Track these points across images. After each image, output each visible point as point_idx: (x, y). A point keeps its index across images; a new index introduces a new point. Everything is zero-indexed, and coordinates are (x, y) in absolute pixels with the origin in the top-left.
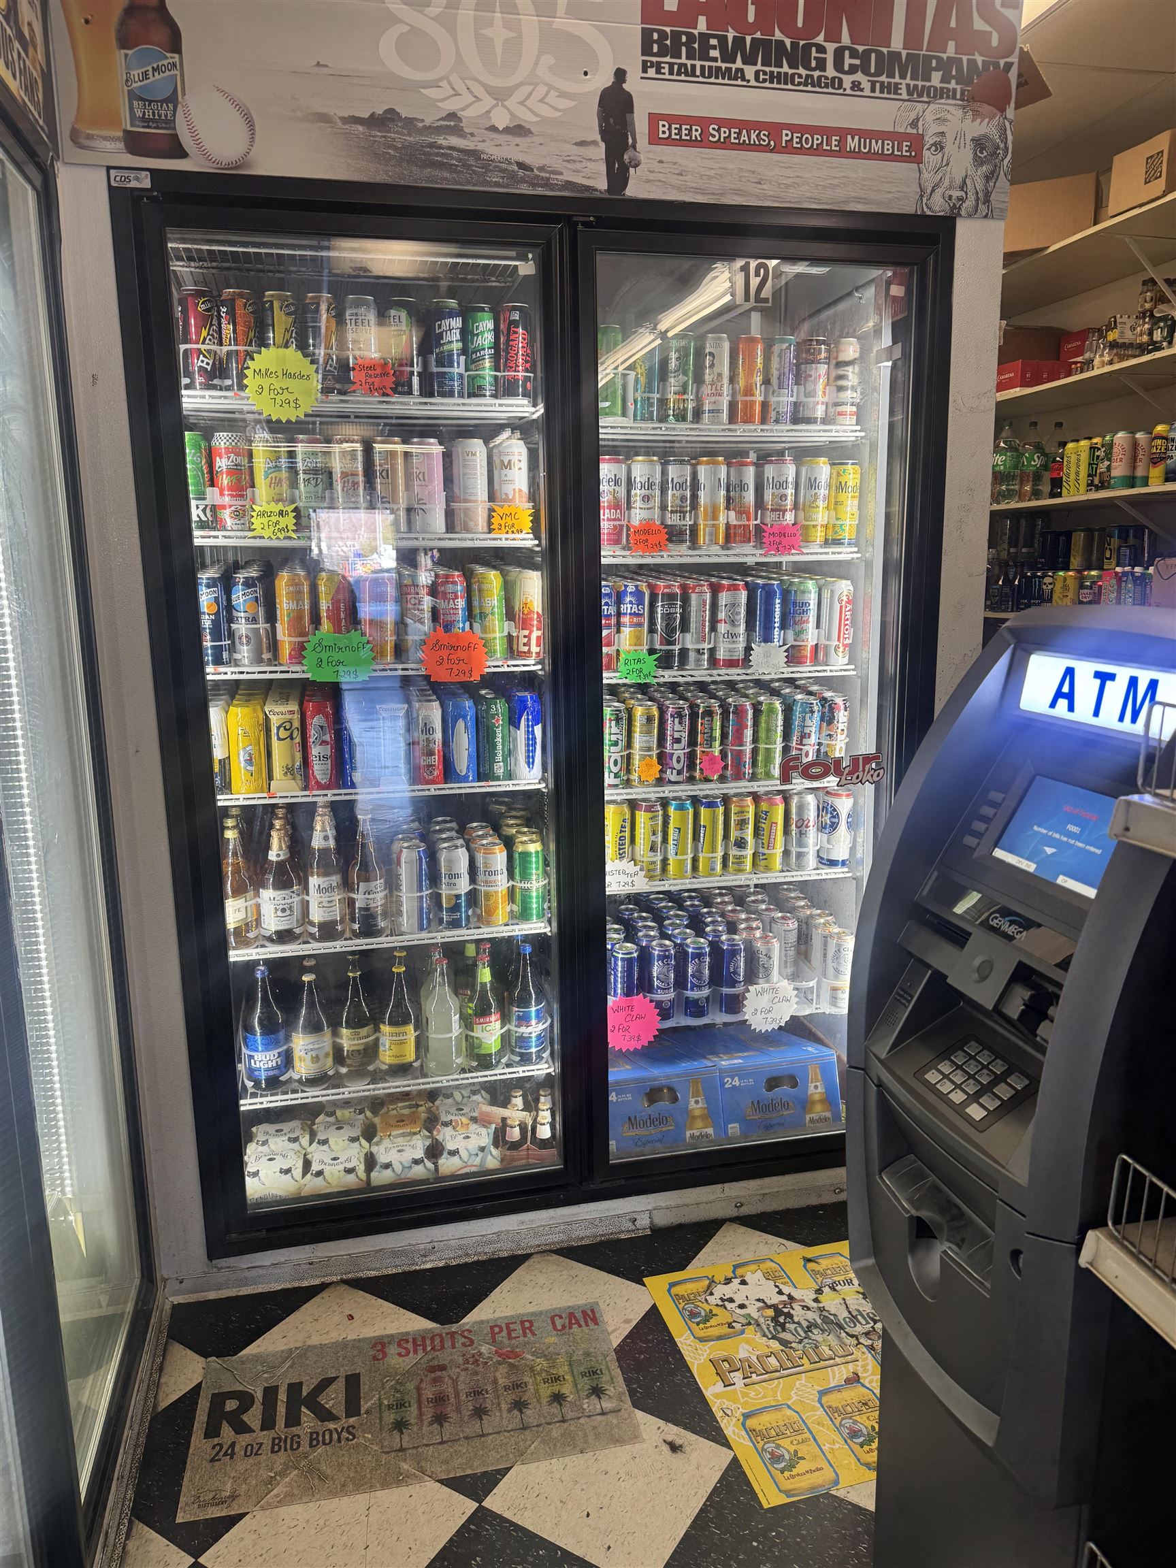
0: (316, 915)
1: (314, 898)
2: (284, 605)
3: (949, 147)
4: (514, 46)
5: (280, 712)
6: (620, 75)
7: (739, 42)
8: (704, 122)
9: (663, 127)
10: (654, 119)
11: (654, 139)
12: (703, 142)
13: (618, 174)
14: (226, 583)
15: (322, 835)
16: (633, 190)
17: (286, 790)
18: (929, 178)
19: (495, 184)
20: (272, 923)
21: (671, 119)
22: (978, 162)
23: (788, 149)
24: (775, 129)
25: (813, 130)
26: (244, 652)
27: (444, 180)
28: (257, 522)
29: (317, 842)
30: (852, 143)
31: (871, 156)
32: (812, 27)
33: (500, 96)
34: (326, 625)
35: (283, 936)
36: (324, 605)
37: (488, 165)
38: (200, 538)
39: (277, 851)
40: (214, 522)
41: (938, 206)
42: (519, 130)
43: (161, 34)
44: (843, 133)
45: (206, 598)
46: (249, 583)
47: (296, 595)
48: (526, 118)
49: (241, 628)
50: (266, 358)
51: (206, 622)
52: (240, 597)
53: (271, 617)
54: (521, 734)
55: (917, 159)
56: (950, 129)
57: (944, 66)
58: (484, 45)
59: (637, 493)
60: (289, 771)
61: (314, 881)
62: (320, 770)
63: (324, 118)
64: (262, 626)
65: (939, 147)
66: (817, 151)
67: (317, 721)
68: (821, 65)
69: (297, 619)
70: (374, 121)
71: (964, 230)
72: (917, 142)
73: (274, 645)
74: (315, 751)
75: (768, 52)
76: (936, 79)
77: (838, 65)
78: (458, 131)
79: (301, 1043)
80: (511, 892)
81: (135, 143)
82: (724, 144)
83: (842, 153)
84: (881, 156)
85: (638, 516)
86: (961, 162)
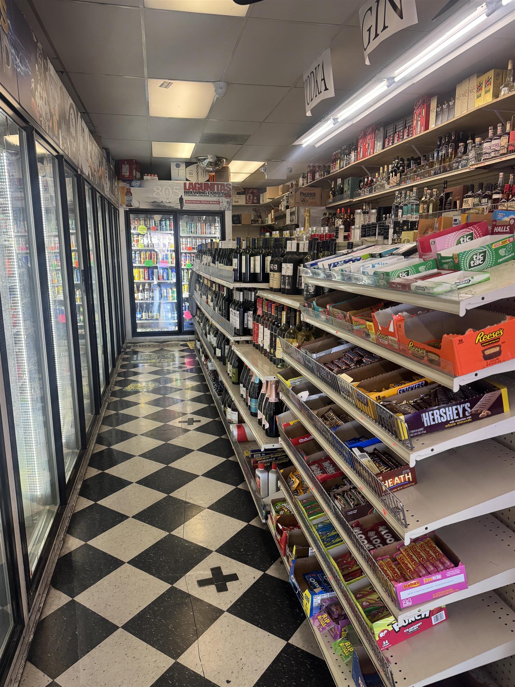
0: (146, 297)
1: (145, 295)
2: (142, 256)
3: (224, 202)
4: (169, 193)
5: (141, 270)
6: (182, 196)
7: (196, 192)
8: (192, 201)
9: (187, 202)
10: (186, 201)
11: (186, 203)
12: (192, 203)
13: (182, 207)
14: (135, 253)
15: (147, 287)
16: (183, 209)
17: (142, 280)
18: (221, 206)
19: (167, 208)
20: (140, 298)
21: (188, 201)
22: (227, 204)
23: (203, 203)
24: (201, 201)
25: (206, 201)
26: (137, 262)
27: (161, 208)
28: (139, 246)
29: (146, 288)
30: (211, 202)
31: (213, 204)
32: (205, 190)
33: (167, 199)
34: (147, 259)
35: (142, 300)
36: (147, 256)
37: (166, 206)
38: (133, 248)
39: (141, 288)
40: (134, 246)
41: (222, 209)
42: (170, 202)
43: (130, 194)
44: (209, 201)
45: (133, 255)
46: (138, 254)
47: (144, 255)
48: (171, 201)
49: (137, 259)
50: (141, 226)
51: (133, 258)
52: (137, 255)
53: (140, 258)
54: (173, 274)
55: (219, 204)
56: (223, 200)
57: (222, 193)
58: (166, 193)
59: (188, 243)
60: (143, 278)
61: (146, 292)
62: (146, 278)
63: (148, 202)
64: (139, 259)
65: (222, 202)
66: (206, 203)
67: (146, 271)
68: (206, 194)
69: (144, 258)
70: (153, 202)
71: (226, 212)
72: (219, 202)
73: (141, 262)
74: (146, 275)
75: (200, 193)
76: (221, 195)
77: (208, 194)
78: (163, 203)
79: (144, 314)
80: (172, 296)
81: (127, 206)
82: (195, 203)
83: (209, 204)
84: (215, 204)
85: (189, 246)
86: (225, 204)
